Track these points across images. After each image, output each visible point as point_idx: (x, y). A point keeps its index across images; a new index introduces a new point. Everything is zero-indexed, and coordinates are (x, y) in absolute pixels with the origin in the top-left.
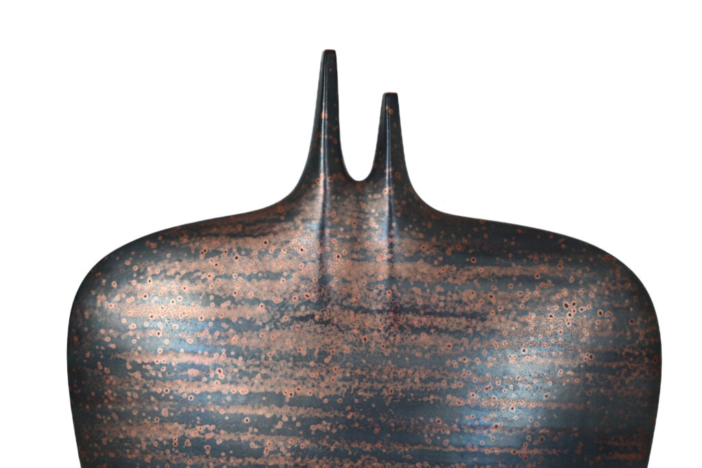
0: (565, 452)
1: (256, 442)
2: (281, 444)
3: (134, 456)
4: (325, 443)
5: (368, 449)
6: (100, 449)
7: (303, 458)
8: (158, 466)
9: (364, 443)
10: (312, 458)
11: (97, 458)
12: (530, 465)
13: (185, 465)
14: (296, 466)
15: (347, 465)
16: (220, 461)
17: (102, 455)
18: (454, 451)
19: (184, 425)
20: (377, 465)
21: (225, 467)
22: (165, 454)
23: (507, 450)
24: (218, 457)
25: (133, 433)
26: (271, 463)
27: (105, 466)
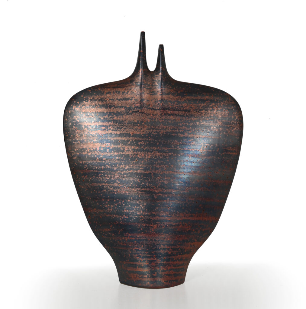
0: (214, 151)
1: (123, 148)
2: (130, 148)
3: (85, 154)
4: (143, 148)
5: (155, 149)
6: (74, 152)
7: (136, 152)
8: (93, 156)
9: (154, 147)
10: (139, 152)
11: (73, 155)
12: (203, 154)
13: (101, 155)
14: (134, 154)
15: (149, 154)
16: (112, 154)
17: (75, 154)
18: (180, 150)
19: (101, 144)
20: (158, 154)
21: (113, 155)
22: (95, 152)
23: (196, 150)
24: (111, 152)
25: (85, 147)
26: (127, 154)
27: (76, 158)
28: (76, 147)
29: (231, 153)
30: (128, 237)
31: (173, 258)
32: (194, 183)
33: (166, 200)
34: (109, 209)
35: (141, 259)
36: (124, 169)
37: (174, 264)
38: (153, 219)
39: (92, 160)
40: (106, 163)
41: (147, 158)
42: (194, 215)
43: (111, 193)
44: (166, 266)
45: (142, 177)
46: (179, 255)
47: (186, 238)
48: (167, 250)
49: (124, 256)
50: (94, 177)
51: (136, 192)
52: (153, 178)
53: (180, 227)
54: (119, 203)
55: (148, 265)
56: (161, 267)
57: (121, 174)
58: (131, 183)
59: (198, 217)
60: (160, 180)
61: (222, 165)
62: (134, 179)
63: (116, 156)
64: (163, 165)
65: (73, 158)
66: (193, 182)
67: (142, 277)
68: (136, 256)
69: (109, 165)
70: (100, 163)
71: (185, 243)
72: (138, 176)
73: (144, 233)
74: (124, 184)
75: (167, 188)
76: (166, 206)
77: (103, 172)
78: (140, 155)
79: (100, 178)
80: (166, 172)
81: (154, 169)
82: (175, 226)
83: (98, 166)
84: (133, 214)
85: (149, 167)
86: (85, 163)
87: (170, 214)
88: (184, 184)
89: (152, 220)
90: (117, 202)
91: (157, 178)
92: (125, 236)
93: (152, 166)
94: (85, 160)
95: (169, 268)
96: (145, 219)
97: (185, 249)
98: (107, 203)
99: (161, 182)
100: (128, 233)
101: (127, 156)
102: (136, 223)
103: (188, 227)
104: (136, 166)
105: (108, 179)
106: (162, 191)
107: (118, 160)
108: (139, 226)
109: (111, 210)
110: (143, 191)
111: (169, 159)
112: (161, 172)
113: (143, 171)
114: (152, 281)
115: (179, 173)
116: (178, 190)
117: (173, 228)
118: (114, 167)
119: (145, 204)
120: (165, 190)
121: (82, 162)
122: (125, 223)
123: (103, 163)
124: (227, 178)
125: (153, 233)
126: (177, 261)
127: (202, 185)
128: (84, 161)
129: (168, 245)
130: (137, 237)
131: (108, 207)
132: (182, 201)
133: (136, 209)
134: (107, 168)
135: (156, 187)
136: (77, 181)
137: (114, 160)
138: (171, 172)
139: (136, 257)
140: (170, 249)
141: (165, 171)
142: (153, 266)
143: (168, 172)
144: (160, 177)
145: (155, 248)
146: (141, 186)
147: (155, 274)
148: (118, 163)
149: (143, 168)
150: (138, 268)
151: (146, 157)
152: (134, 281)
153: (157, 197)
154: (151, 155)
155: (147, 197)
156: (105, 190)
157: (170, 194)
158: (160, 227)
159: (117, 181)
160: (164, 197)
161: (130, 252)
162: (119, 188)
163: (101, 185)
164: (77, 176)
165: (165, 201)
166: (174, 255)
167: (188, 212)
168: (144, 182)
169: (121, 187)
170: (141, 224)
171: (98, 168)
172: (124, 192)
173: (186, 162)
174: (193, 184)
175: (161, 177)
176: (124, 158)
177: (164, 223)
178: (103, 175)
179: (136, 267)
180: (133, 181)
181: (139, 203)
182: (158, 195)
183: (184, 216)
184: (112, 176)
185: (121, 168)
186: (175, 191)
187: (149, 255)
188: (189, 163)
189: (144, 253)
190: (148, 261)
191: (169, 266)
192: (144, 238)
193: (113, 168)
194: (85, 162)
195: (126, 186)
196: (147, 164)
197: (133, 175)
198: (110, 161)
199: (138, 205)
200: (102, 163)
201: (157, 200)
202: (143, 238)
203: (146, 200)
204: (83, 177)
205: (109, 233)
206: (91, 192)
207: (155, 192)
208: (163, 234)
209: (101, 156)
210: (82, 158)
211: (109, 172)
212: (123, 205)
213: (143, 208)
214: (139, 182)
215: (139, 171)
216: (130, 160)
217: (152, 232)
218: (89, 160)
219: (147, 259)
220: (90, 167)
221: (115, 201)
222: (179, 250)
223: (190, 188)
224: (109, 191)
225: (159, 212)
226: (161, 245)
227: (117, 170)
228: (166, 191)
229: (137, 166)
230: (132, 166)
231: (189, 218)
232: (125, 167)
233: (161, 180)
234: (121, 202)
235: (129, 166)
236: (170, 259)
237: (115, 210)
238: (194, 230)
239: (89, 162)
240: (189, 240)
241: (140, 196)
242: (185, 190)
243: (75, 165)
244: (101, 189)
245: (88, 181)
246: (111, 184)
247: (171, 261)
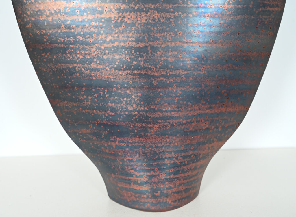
0: (245, 6)
1: (100, 7)
2: (112, 7)
3: (43, 19)
4: (132, 6)
5: (153, 7)
6: (27, 17)
7: (122, 13)
8: (55, 22)
9: (150, 4)
10: (127, 13)
11: (26, 22)
12: (228, 13)
13: (68, 20)
14: (120, 17)
15: (143, 15)
16: (84, 17)
17: (28, 19)
18: (193, 7)
19: (66, 2)
20: (157, 15)
21: (86, 20)
22: (58, 16)
23: (217, 6)
24: (83, 15)
25: (42, 7)
26: (108, 17)
27: (30, 25)
28: (29, 9)
29: (271, 9)
30: (115, 142)
31: (184, 169)
32: (214, 58)
33: (172, 87)
34: (85, 102)
35: (137, 173)
36: (105, 41)
37: (185, 176)
38: (152, 116)
39: (55, 29)
40: (76, 33)
41: (139, 22)
42: (214, 105)
43: (87, 78)
44: (174, 181)
45: (133, 52)
46: (191, 164)
47: (202, 140)
48: (174, 159)
49: (112, 168)
50: (60, 54)
51: (125, 77)
52: (150, 54)
53: (193, 124)
54: (100, 94)
55: (147, 181)
56: (166, 183)
57: (100, 49)
58: (117, 63)
59: (220, 108)
60: (161, 57)
61: (257, 28)
62: (120, 57)
63: (92, 21)
64: (166, 33)
65: (27, 27)
66: (212, 57)
67: (140, 197)
68: (129, 168)
69: (81, 35)
70: (67, 32)
71: (201, 146)
72: (126, 52)
73: (139, 137)
74: (106, 65)
75: (173, 69)
76: (172, 97)
77: (72, 46)
78: (128, 18)
79: (69, 55)
80: (171, 44)
81: (152, 39)
82: (185, 124)
83: (65, 37)
84: (122, 109)
85: (144, 37)
86: (44, 33)
87: (178, 108)
88: (198, 61)
89: (150, 117)
90: (97, 91)
91: (156, 53)
92: (113, 141)
93: (149, 35)
94: (44, 29)
95: (178, 183)
96: (140, 117)
97: (200, 155)
98: (82, 93)
99: (162, 59)
100: (115, 137)
101: (109, 20)
102: (127, 123)
103: (204, 124)
104: (123, 35)
105: (81, 57)
106: (165, 73)
107: (95, 27)
108: (132, 126)
109: (89, 103)
110: (135, 75)
111: (174, 22)
112: (162, 44)
113: (134, 43)
114: (154, 202)
115: (191, 44)
116: (190, 70)
117: (183, 127)
118: (89, 38)
119: (139, 94)
120: (170, 71)
121: (41, 32)
122: (111, 122)
123: (72, 33)
124: (264, 47)
125: (153, 136)
126: (189, 172)
127: (226, 61)
128: (42, 31)
129: (175, 152)
130: (129, 142)
131: (85, 99)
132: (196, 87)
133: (126, 101)
134: (78, 40)
135: (156, 68)
136: (35, 60)
137: (88, 27)
138: (178, 44)
139: (130, 170)
140: (179, 158)
141: (168, 42)
142: (154, 183)
143: (173, 43)
144: (162, 51)
145: (157, 157)
146: (132, 67)
147: (157, 193)
148: (94, 33)
149: (134, 39)
150: (133, 184)
151: (138, 20)
152: (129, 200)
153: (157, 83)
154: (146, 18)
155: (142, 84)
156: (78, 75)
157: (178, 78)
158: (163, 127)
159: (95, 60)
160: (168, 82)
161: (121, 163)
162: (98, 70)
163: (71, 67)
164: (35, 53)
165: (170, 89)
166: (185, 165)
167: (204, 102)
168: (136, 61)
169: (101, 69)
170: (135, 124)
171: (64, 41)
172: (106, 77)
173: (202, 26)
174: (213, 60)
175: (164, 51)
176: (104, 23)
177: (170, 121)
178: (72, 51)
179: (130, 184)
180: (119, 59)
181: (130, 93)
182: (158, 79)
183: (200, 109)
184: (87, 53)
185: (99, 39)
186: (186, 72)
187: (148, 168)
188: (206, 27)
189: (142, 165)
190: (147, 176)
191: (178, 180)
192: (140, 144)
193: (87, 40)
194: (44, 31)
195: (110, 67)
196: (140, 32)
197: (120, 50)
198: (82, 30)
199: (129, 96)
200: (69, 32)
201: (158, 88)
202: (138, 144)
203: (140, 88)
204: (43, 55)
205: (89, 136)
206: (58, 77)
207: (154, 75)
208: (168, 138)
209: (68, 22)
210: (39, 25)
211: (81, 47)
212: (107, 96)
213: (136, 99)
214: (129, 60)
215: (127, 45)
216: (114, 27)
217: (151, 135)
218: (50, 29)
219: (145, 173)
220: (53, 39)
221: (94, 90)
222: (192, 156)
223: (208, 67)
224: (83, 75)
225: (161, 105)
226: (166, 153)
227: (94, 43)
228: (171, 73)
229: (124, 37)
230: (116, 35)
231: (207, 111)
232: (106, 37)
233: (163, 56)
234: (104, 91)
235: (112, 36)
236: (179, 171)
237: (95, 103)
238: (213, 127)
239: (51, 32)
240: (206, 142)
241: (131, 82)
242: (200, 70)
243: (31, 36)
244: (72, 72)
245: (51, 61)
246: (86, 65)
247: (181, 173)
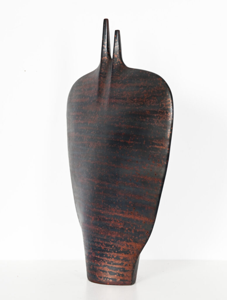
29: (158, 147)
37: (109, 261)
42: (125, 211)
44: (100, 261)
46: (113, 253)
47: (119, 236)
48: (100, 244)
53: (112, 222)
56: (96, 261)
59: (130, 215)
61: (149, 159)
71: (119, 241)
76: (101, 199)
82: (107, 220)
87: (103, 207)
95: (103, 264)
97: (120, 248)
103: (120, 224)
117: (106, 223)
124: (156, 175)
126: (112, 258)
127: (130, 180)
129: (101, 239)
132: (113, 195)
140: (103, 244)
142: (90, 258)
145: (92, 240)
147: (91, 266)
157: (104, 187)
158: (96, 219)
166: (108, 252)
167: (118, 208)
177: (99, 216)
183: (116, 212)
186: (108, 184)
191: (103, 262)
208: (97, 227)
222: (113, 246)
223: (120, 182)
226: (96, 239)
231: (121, 215)
236: (103, 254)
238: (127, 229)
240: (123, 239)
242: (115, 184)
247: (105, 257)
